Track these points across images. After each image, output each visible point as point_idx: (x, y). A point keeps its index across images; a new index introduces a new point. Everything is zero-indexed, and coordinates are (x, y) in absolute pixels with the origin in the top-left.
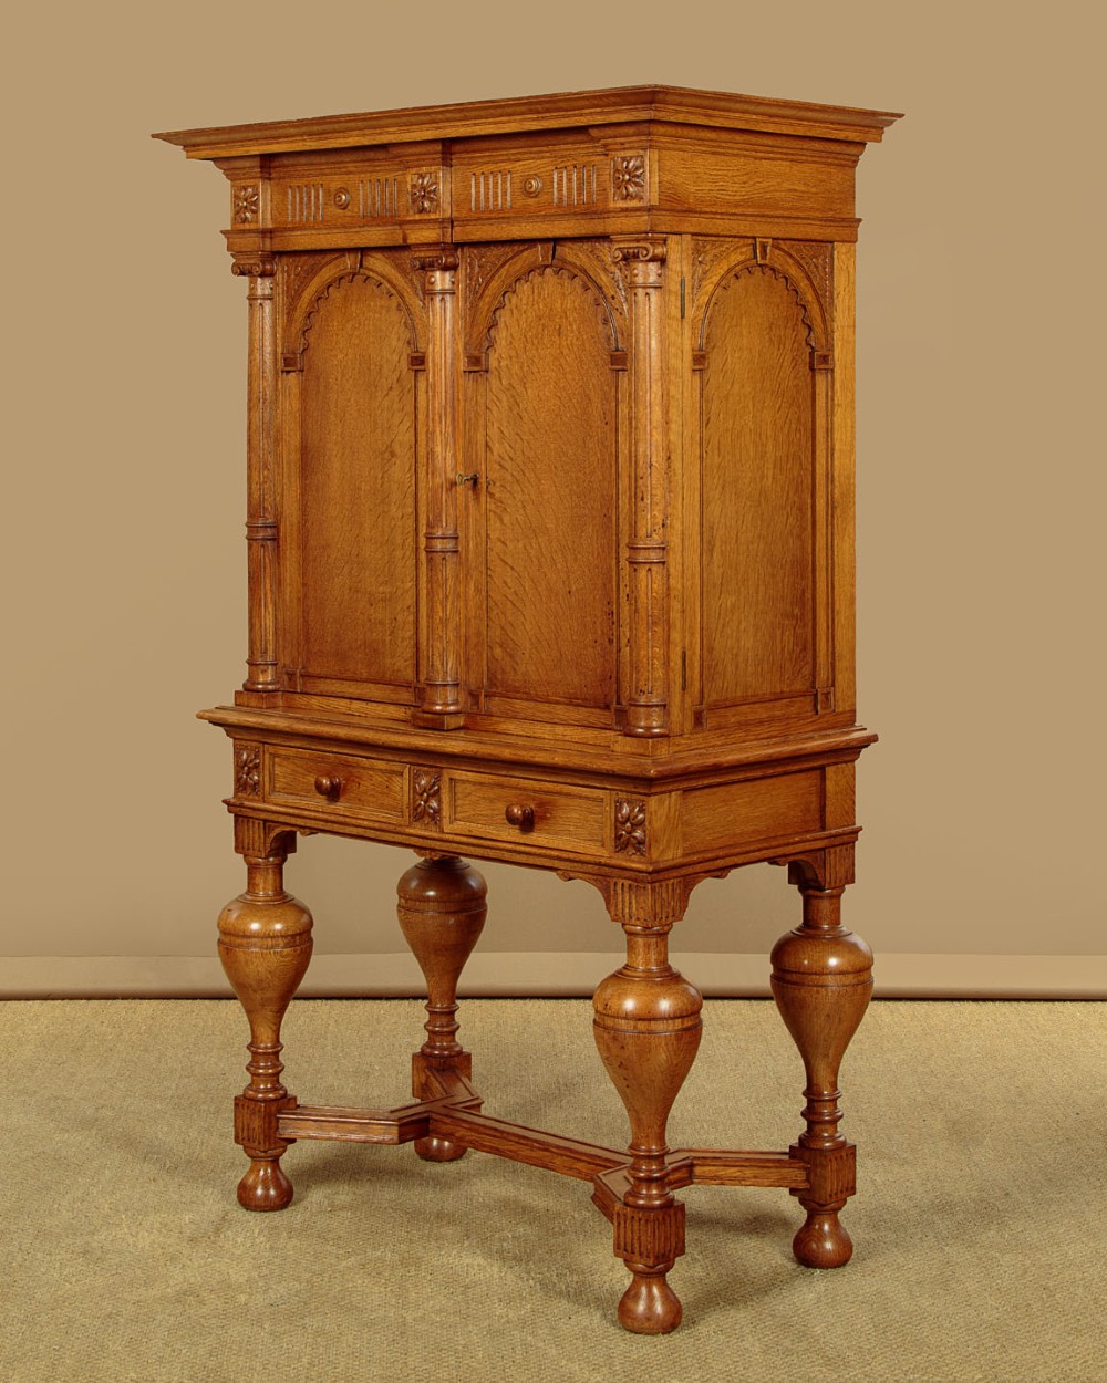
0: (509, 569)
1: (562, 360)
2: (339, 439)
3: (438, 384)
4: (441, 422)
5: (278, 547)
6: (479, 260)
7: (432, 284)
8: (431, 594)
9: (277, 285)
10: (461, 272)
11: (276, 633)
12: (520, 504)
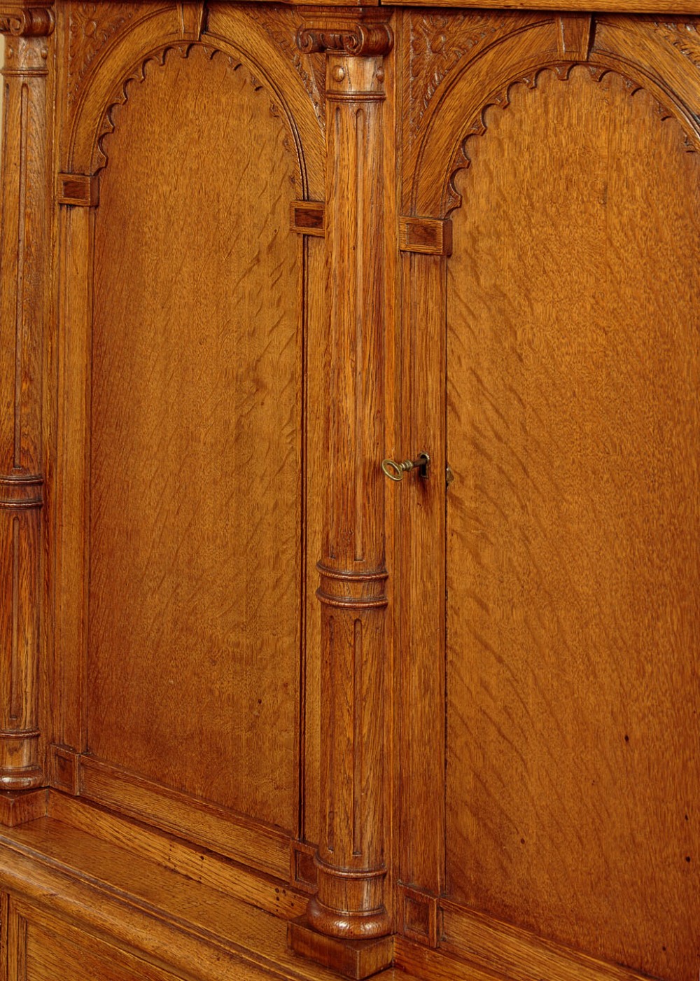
0: (493, 659)
1: (611, 255)
2: (160, 339)
3: (349, 275)
4: (354, 350)
5: (47, 521)
6: (434, 40)
7: (340, 81)
8: (329, 687)
9: (56, 51)
10: (399, 60)
11: (37, 678)
12: (517, 533)
